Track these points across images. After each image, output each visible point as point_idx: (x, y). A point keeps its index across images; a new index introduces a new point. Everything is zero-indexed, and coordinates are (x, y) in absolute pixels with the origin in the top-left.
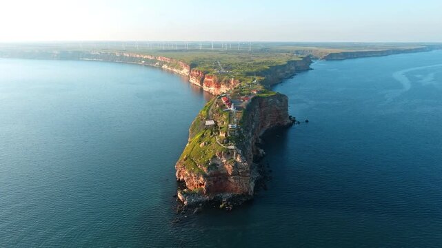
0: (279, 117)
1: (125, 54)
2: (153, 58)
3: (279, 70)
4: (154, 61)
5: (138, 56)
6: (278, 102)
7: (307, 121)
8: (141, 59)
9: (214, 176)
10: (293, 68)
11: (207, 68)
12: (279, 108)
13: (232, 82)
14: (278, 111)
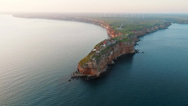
0: (129, 50)
1: (88, 19)
2: (98, 21)
3: (147, 29)
4: (98, 22)
5: (93, 20)
6: (129, 44)
7: (143, 52)
8: (94, 21)
9: (87, 68)
10: (157, 28)
11: (114, 27)
12: (129, 46)
13: (120, 34)
14: (129, 47)
